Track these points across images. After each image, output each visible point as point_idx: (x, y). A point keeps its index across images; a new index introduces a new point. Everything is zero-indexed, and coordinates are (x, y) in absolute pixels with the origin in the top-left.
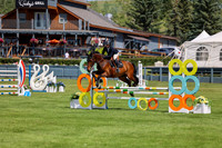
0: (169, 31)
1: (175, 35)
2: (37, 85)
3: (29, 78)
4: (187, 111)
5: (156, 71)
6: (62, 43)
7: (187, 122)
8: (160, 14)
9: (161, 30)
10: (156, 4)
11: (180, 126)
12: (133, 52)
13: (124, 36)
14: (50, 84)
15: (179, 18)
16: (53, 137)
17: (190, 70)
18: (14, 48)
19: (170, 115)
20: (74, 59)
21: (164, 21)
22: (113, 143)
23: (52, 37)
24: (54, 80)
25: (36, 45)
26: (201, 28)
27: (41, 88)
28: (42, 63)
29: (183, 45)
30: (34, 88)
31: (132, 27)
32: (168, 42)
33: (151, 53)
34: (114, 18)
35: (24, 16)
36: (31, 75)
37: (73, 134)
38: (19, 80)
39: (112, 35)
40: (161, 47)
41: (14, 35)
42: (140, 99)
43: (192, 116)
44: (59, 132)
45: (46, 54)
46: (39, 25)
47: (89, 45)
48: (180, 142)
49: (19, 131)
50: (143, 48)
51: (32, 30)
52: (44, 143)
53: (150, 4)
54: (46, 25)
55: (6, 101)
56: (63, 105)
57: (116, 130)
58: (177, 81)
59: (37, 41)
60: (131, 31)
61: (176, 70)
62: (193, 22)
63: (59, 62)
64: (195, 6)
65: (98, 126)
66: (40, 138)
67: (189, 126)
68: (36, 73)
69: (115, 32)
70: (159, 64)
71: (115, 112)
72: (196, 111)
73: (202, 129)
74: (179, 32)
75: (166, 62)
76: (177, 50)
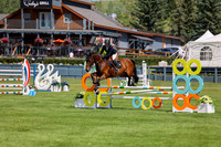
0: (173, 31)
1: (179, 35)
2: (42, 84)
3: (34, 78)
4: (192, 111)
5: (160, 70)
6: (67, 43)
7: (191, 122)
8: (164, 14)
9: (165, 30)
10: (161, 4)
11: (184, 125)
12: (137, 52)
13: (128, 36)
14: (55, 84)
15: (183, 18)
16: (57, 136)
17: (194, 69)
18: (19, 47)
19: (175, 114)
20: (79, 59)
21: (168, 21)
22: (117, 142)
23: (57, 36)
24: (59, 79)
25: (40, 44)
26: (205, 28)
27: (46, 87)
28: (46, 63)
29: (187, 45)
30: (39, 88)
31: (136, 27)
32: (172, 41)
33: (155, 53)
34: (119, 17)
35: (29, 16)
36: (36, 74)
37: (77, 134)
38: (24, 79)
39: (116, 35)
40: (165, 47)
41: (19, 34)
42: (144, 98)
43: (196, 115)
44: (64, 131)
45: (51, 53)
46: (43, 25)
47: (93, 45)
48: (185, 142)
49: (24, 130)
50: (147, 48)
51: (37, 30)
52: (48, 142)
53: (154, 4)
54: (50, 25)
55: (11, 100)
56: (67, 104)
57: (120, 129)
58: (181, 81)
59: (42, 41)
60: (135, 30)
61: (180, 69)
62: (197, 22)
63: (63, 61)
64: (199, 6)
65: (102, 125)
66: (44, 137)
67: (193, 125)
68: (41, 72)
69: (119, 32)
70: (163, 64)
71: (120, 111)
72: (200, 110)
73: (206, 128)
74: (183, 32)
75: (170, 62)
76: (181, 50)
